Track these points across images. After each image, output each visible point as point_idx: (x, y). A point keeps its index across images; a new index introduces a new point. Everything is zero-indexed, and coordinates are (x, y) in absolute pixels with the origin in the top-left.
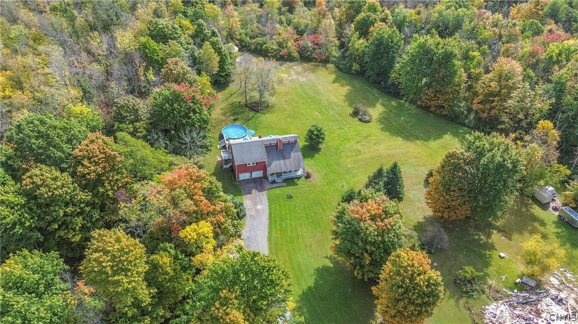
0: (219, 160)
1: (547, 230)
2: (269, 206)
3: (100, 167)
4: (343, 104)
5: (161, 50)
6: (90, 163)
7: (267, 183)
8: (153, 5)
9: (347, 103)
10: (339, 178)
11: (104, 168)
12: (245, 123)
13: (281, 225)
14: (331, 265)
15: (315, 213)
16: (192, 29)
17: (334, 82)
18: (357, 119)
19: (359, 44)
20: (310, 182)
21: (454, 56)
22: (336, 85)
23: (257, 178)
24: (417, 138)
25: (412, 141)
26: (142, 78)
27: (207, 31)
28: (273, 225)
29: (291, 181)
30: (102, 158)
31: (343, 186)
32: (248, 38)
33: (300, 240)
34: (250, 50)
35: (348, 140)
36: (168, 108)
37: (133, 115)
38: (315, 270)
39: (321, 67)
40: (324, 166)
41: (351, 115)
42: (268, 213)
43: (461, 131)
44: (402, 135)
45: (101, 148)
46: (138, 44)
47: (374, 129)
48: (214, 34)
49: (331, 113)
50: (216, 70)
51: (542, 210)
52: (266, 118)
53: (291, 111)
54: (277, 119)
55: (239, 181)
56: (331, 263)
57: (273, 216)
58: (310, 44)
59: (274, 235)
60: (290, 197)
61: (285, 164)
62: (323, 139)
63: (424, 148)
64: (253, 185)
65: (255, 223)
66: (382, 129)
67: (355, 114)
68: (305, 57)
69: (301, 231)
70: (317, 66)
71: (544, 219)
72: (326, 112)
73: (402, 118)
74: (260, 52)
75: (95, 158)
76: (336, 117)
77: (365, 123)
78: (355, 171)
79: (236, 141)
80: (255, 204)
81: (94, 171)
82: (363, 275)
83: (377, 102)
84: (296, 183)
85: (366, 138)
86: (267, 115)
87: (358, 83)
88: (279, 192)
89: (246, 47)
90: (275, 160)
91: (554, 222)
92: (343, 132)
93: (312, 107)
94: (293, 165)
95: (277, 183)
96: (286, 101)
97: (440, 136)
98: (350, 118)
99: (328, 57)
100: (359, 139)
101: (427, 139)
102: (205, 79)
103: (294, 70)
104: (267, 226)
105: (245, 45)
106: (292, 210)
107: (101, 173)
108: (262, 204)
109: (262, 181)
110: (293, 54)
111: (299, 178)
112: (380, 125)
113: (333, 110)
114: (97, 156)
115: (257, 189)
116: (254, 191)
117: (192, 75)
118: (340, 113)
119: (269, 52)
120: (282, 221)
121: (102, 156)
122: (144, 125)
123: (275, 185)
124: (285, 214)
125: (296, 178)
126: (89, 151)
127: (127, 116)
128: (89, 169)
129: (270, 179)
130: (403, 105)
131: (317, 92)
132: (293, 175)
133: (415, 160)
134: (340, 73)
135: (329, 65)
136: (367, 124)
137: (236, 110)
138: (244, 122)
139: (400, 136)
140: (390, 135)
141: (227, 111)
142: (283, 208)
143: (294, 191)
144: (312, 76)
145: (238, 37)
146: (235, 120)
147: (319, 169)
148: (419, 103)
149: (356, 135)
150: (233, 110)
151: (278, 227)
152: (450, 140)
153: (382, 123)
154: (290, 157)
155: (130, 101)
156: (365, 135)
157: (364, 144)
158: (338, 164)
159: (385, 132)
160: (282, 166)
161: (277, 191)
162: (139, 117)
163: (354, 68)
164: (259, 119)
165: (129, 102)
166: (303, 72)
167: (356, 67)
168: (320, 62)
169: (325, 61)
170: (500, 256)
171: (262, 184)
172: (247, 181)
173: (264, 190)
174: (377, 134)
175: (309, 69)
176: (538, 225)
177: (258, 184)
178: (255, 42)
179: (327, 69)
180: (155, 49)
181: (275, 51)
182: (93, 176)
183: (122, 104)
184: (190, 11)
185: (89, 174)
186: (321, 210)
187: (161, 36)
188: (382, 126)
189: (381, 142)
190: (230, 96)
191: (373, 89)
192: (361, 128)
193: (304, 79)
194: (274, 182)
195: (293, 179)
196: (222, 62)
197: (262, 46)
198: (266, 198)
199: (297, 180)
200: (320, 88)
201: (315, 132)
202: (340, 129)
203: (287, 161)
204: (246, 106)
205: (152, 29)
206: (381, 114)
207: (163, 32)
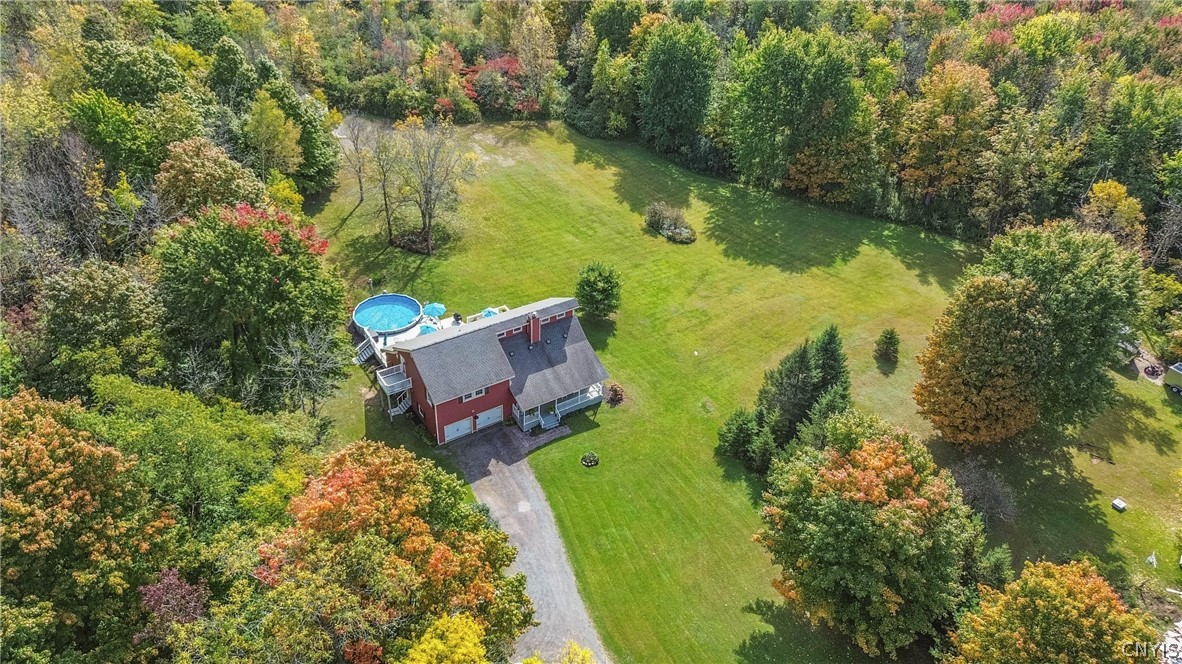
0: (368, 397)
1: (1162, 424)
2: (549, 498)
3: (63, 508)
4: (617, 207)
5: (139, 122)
6: (28, 500)
7: (520, 435)
8: (79, 14)
9: (626, 206)
10: (689, 389)
11: (77, 507)
12: (405, 285)
13: (598, 546)
14: (771, 629)
15: (669, 492)
16: (205, 65)
17: (578, 160)
18: (664, 239)
19: (617, 66)
20: (624, 411)
21: (848, 68)
22: (586, 166)
23: (489, 427)
24: (809, 263)
25: (802, 271)
26: (99, 205)
27: (245, 66)
28: (580, 551)
29: (578, 419)
30: (62, 476)
31: (704, 406)
32: (345, 80)
33: (665, 577)
34: (356, 106)
35: (666, 290)
36: (218, 280)
37: (113, 317)
38: (737, 653)
39: (535, 129)
40: (640, 365)
41: (646, 231)
42: (553, 520)
43: (886, 233)
44: (775, 260)
45: (56, 442)
46: (67, 114)
47: (708, 253)
48: (265, 72)
49: (602, 232)
50: (295, 160)
51: (1129, 381)
52: (452, 267)
53: (506, 241)
54: (481, 265)
55: (446, 446)
56: (767, 621)
57: (568, 523)
58: (500, 79)
59: (592, 578)
60: (591, 463)
61: (558, 378)
62: (617, 297)
63: (833, 282)
64: (487, 448)
65: (531, 555)
66: (726, 253)
67: (654, 227)
68: (492, 110)
69: (655, 550)
70: (527, 127)
71: (1143, 399)
72: (590, 232)
73: (756, 223)
74: (384, 109)
75: (40, 483)
76: (617, 241)
77: (685, 246)
78: (715, 364)
79: (401, 338)
80: (511, 501)
81: (48, 526)
82: (880, 644)
83: (688, 195)
84: (593, 422)
85: (702, 278)
86: (453, 259)
87: (631, 157)
88: (560, 455)
89: (343, 101)
90: (531, 373)
91: (1164, 402)
92: (645, 274)
93: (554, 225)
94: (577, 375)
95: (545, 431)
96: (486, 219)
97: (850, 252)
98: (647, 237)
99: (546, 105)
100: (690, 284)
101: (828, 261)
102: (285, 188)
103: (478, 142)
104: (564, 557)
105: (341, 97)
106: (610, 495)
107: (69, 524)
108: (528, 498)
109: (505, 435)
110: (466, 106)
111: (595, 406)
112: (717, 244)
113: (604, 224)
114: (44, 474)
115: (499, 458)
116: (493, 465)
117: (247, 181)
118: (622, 229)
119: (407, 107)
120: (599, 534)
121: (66, 468)
122: (153, 340)
123: (543, 438)
124: (597, 511)
125: (588, 408)
126: (13, 463)
127: (96, 323)
128: (30, 519)
129: (528, 423)
130: (744, 195)
131: (553, 188)
132: (578, 402)
133: (833, 312)
134: (583, 140)
135: (552, 124)
136: (690, 246)
137: (368, 257)
138: (401, 284)
139: (773, 264)
140: (750, 264)
141: (347, 263)
142: (586, 495)
143: (597, 444)
144: (524, 152)
145: (321, 79)
146: (378, 283)
147: (633, 374)
148: (776, 185)
149: (679, 276)
150: (361, 258)
151: (594, 552)
152: (876, 256)
153: (720, 240)
154: (565, 357)
155: (95, 275)
156: (696, 272)
157: (704, 293)
158: (671, 353)
159: (734, 259)
160: (554, 385)
161: (554, 453)
162: (134, 320)
163: (612, 123)
164: (436, 271)
165: (91, 279)
166: (500, 144)
167: (616, 120)
168: (530, 119)
169: (542, 116)
170: (1115, 507)
171: (510, 442)
172: (468, 441)
173: (520, 458)
174: (720, 266)
175: (512, 138)
176: (1143, 417)
177: (499, 444)
178: (367, 87)
179: (551, 132)
180: (123, 121)
181: (420, 104)
182: (46, 541)
183: (71, 288)
184: (184, 22)
185: (30, 538)
186: (680, 481)
187: (133, 87)
188: (722, 247)
189: (740, 284)
190: (341, 225)
191: (667, 167)
192: (681, 259)
193: (511, 162)
194: (537, 430)
195: (581, 412)
196: (306, 141)
197: (384, 94)
198: (532, 477)
199: (591, 412)
200: (555, 177)
201: (601, 285)
202: (636, 266)
203: (560, 368)
204: (391, 243)
205: (99, 69)
206: (708, 219)
207: (133, 73)
